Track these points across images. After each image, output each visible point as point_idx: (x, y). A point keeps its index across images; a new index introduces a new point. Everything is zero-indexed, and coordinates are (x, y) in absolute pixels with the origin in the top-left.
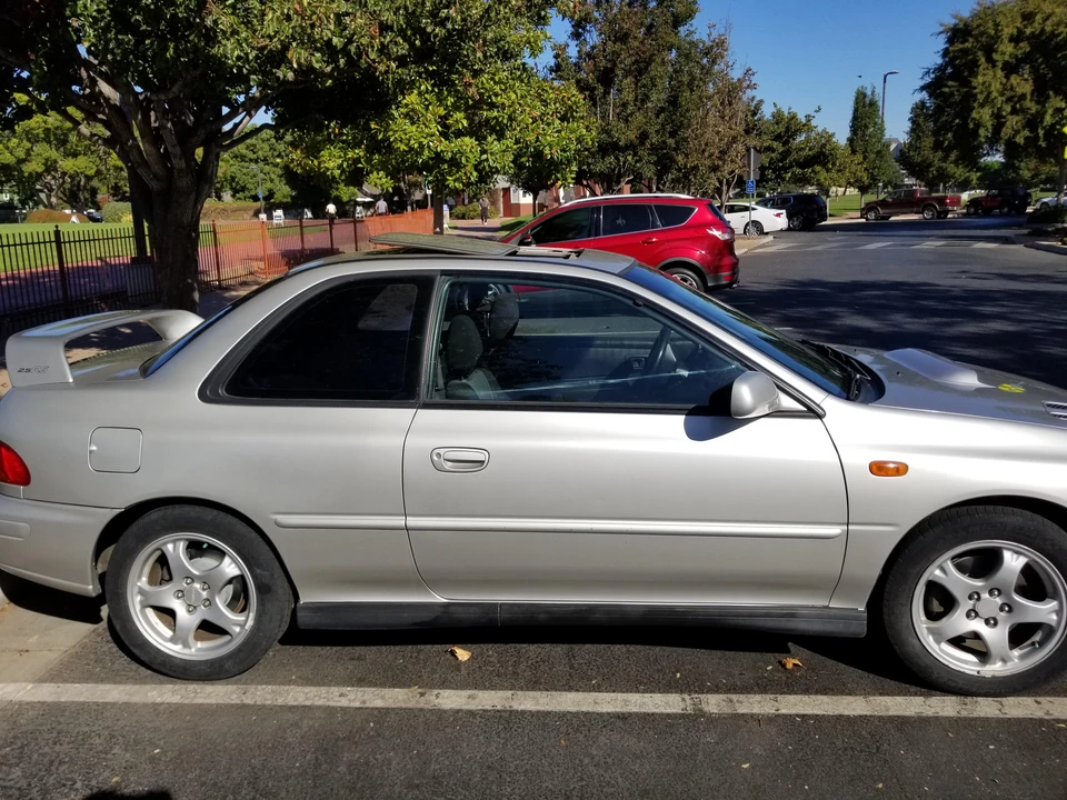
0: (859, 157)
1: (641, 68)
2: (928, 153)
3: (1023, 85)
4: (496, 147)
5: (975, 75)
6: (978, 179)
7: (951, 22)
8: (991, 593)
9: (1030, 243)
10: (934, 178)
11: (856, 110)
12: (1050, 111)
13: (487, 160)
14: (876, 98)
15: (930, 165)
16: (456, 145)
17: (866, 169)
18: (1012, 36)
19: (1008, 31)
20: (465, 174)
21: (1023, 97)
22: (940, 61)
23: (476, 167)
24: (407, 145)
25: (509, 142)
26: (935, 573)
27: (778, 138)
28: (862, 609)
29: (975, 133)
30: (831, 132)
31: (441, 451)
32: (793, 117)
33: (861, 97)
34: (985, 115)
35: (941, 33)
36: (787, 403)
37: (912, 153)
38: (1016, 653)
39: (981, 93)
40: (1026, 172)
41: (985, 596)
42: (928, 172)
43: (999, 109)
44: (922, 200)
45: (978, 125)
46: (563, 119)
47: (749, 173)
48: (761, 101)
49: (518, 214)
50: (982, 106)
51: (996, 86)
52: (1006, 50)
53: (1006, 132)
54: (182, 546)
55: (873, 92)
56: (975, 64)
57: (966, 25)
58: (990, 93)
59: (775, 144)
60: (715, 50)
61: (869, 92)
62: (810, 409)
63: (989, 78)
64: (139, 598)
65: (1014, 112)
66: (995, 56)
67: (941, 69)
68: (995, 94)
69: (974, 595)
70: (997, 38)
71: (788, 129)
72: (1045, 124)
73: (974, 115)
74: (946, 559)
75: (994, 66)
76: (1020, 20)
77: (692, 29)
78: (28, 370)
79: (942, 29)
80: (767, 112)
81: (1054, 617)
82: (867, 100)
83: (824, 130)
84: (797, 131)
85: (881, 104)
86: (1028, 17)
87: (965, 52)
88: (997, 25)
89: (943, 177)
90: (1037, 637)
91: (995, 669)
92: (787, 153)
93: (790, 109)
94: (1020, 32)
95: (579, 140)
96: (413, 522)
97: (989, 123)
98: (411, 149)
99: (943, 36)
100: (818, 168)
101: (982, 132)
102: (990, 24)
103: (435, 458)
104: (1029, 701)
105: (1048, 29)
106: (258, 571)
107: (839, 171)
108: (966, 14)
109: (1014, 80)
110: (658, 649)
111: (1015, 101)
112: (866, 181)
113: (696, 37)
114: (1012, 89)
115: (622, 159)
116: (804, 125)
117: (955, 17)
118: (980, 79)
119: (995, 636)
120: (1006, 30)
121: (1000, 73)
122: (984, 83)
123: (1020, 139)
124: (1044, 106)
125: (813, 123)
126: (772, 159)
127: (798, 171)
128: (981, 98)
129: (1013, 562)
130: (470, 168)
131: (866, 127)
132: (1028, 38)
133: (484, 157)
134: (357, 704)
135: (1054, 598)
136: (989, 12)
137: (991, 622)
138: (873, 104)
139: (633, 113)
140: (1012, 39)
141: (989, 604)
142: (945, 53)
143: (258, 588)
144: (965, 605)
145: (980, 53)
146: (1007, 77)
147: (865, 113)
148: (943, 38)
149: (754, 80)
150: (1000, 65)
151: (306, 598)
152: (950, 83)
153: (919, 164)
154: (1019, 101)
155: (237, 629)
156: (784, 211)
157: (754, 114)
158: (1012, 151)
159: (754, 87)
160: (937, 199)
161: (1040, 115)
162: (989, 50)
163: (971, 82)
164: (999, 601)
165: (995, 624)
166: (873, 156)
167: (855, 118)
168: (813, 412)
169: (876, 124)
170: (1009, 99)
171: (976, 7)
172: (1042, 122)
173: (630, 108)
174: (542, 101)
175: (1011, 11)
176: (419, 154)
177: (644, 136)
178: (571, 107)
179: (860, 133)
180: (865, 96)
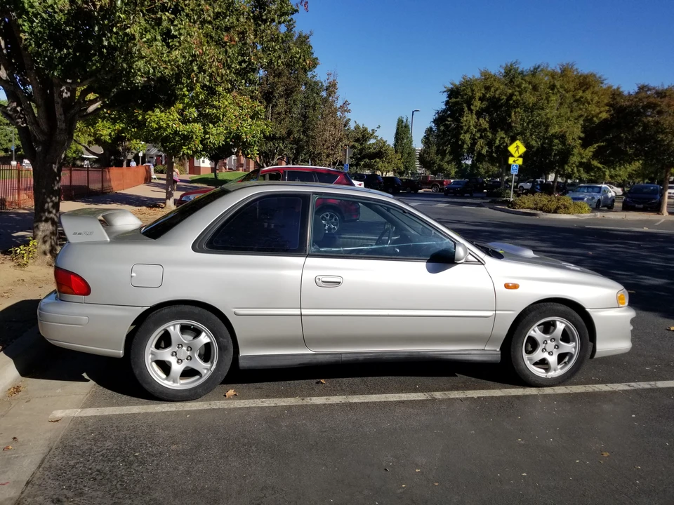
0: (399, 156)
1: (289, 93)
2: (433, 155)
3: (484, 123)
4: (214, 131)
5: (462, 115)
6: (455, 173)
7: (450, 86)
8: (551, 341)
9: (491, 207)
10: (437, 170)
11: (398, 129)
12: (499, 139)
13: (209, 138)
14: (409, 123)
15: (434, 163)
16: (188, 127)
17: (403, 163)
18: (480, 97)
19: (478, 95)
20: (194, 145)
21: (485, 129)
22: (444, 107)
23: (201, 142)
24: (157, 124)
25: (221, 129)
26: (531, 333)
27: (357, 140)
28: (498, 350)
29: (461, 146)
30: (385, 140)
31: (320, 277)
32: (365, 130)
33: (400, 122)
34: (467, 137)
35: (445, 92)
36: (471, 258)
37: (425, 156)
38: (559, 367)
39: (465, 126)
40: (482, 170)
41: (549, 342)
42: (433, 166)
43: (474, 135)
44: (431, 182)
45: (464, 142)
46: (252, 118)
47: (345, 160)
48: (349, 119)
49: (199, 173)
50: (465, 133)
51: (472, 123)
52: (477, 104)
53: (477, 147)
54: (178, 327)
55: (407, 120)
56: (462, 110)
57: (457, 88)
58: (470, 126)
59: (356, 144)
60: (331, 88)
61: (405, 120)
62: (479, 261)
63: (469, 118)
64: (150, 356)
65: (481, 137)
66: (472, 107)
67: (445, 111)
68: (472, 127)
69: (545, 342)
70: (472, 97)
71: (363, 136)
72: (496, 145)
73: (462, 137)
74: (535, 327)
75: (472, 112)
76: (483, 89)
77: (314, 74)
78: (80, 234)
79: (445, 89)
80: (352, 125)
81: (574, 350)
82: (404, 124)
83: (381, 139)
84: (369, 138)
85: (410, 127)
86: (487, 88)
87: (456, 103)
88: (473, 91)
89: (441, 169)
90: (566, 360)
91: (552, 374)
92: (361, 150)
93: (363, 125)
94: (484, 95)
95: (262, 132)
96: (305, 312)
97: (469, 142)
98: (160, 127)
99: (446, 93)
100: (378, 160)
101: (465, 146)
102: (469, 90)
103: (317, 280)
104: (563, 387)
105: (497, 96)
106: (221, 339)
107: (389, 163)
108: (457, 83)
109: (482, 121)
110: (402, 377)
111: (482, 131)
112: (402, 169)
113: (317, 79)
114: (480, 125)
115: (277, 145)
116: (371, 135)
117: (452, 84)
118: (465, 118)
119: (553, 360)
120: (477, 94)
121: (474, 116)
122: (466, 121)
123: (484, 151)
124: (495, 135)
125: (376, 134)
126: (354, 153)
127: (367, 161)
128: (465, 128)
129: (560, 326)
130: (197, 141)
131: (403, 139)
132: (488, 100)
133: (207, 136)
134: (273, 405)
135: (573, 341)
136: (469, 83)
137: (551, 353)
138: (406, 126)
139: (284, 119)
140: (480, 99)
141: (550, 345)
142: (447, 103)
143: (220, 348)
144: (542, 346)
145: (465, 105)
146: (478, 119)
147: (402, 131)
148: (445, 95)
149: (349, 107)
150: (474, 112)
151: (243, 352)
152: (449, 119)
153: (429, 162)
154: (483, 132)
155: (205, 371)
156: (363, 183)
157: (345, 126)
158: (480, 158)
159: (349, 111)
160: (438, 181)
161: (494, 140)
162: (469, 105)
163: (460, 120)
164: (554, 344)
165: (552, 354)
166: (406, 155)
167: (397, 133)
168: (480, 262)
169: (408, 137)
170: (479, 131)
171: (462, 79)
172: (495, 143)
173: (283, 116)
174: (240, 107)
175: (479, 84)
176: (165, 130)
177: (290, 133)
178: (257, 112)
179: (399, 142)
180: (402, 122)
